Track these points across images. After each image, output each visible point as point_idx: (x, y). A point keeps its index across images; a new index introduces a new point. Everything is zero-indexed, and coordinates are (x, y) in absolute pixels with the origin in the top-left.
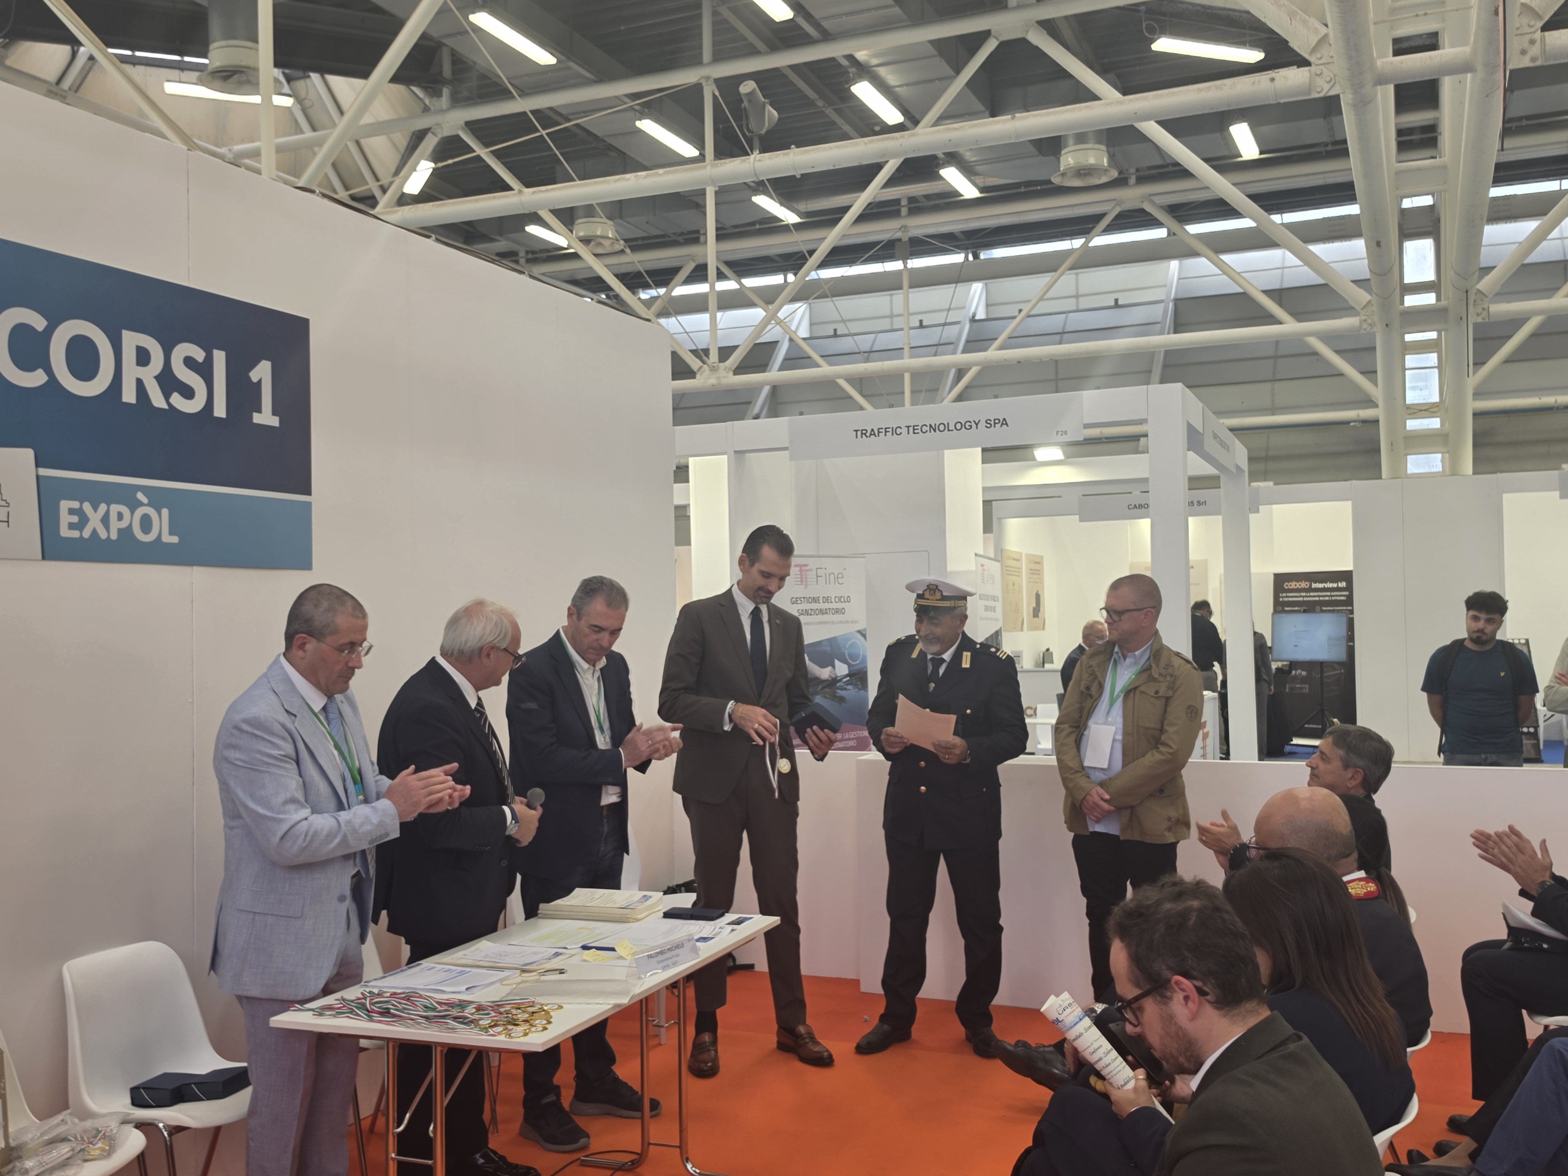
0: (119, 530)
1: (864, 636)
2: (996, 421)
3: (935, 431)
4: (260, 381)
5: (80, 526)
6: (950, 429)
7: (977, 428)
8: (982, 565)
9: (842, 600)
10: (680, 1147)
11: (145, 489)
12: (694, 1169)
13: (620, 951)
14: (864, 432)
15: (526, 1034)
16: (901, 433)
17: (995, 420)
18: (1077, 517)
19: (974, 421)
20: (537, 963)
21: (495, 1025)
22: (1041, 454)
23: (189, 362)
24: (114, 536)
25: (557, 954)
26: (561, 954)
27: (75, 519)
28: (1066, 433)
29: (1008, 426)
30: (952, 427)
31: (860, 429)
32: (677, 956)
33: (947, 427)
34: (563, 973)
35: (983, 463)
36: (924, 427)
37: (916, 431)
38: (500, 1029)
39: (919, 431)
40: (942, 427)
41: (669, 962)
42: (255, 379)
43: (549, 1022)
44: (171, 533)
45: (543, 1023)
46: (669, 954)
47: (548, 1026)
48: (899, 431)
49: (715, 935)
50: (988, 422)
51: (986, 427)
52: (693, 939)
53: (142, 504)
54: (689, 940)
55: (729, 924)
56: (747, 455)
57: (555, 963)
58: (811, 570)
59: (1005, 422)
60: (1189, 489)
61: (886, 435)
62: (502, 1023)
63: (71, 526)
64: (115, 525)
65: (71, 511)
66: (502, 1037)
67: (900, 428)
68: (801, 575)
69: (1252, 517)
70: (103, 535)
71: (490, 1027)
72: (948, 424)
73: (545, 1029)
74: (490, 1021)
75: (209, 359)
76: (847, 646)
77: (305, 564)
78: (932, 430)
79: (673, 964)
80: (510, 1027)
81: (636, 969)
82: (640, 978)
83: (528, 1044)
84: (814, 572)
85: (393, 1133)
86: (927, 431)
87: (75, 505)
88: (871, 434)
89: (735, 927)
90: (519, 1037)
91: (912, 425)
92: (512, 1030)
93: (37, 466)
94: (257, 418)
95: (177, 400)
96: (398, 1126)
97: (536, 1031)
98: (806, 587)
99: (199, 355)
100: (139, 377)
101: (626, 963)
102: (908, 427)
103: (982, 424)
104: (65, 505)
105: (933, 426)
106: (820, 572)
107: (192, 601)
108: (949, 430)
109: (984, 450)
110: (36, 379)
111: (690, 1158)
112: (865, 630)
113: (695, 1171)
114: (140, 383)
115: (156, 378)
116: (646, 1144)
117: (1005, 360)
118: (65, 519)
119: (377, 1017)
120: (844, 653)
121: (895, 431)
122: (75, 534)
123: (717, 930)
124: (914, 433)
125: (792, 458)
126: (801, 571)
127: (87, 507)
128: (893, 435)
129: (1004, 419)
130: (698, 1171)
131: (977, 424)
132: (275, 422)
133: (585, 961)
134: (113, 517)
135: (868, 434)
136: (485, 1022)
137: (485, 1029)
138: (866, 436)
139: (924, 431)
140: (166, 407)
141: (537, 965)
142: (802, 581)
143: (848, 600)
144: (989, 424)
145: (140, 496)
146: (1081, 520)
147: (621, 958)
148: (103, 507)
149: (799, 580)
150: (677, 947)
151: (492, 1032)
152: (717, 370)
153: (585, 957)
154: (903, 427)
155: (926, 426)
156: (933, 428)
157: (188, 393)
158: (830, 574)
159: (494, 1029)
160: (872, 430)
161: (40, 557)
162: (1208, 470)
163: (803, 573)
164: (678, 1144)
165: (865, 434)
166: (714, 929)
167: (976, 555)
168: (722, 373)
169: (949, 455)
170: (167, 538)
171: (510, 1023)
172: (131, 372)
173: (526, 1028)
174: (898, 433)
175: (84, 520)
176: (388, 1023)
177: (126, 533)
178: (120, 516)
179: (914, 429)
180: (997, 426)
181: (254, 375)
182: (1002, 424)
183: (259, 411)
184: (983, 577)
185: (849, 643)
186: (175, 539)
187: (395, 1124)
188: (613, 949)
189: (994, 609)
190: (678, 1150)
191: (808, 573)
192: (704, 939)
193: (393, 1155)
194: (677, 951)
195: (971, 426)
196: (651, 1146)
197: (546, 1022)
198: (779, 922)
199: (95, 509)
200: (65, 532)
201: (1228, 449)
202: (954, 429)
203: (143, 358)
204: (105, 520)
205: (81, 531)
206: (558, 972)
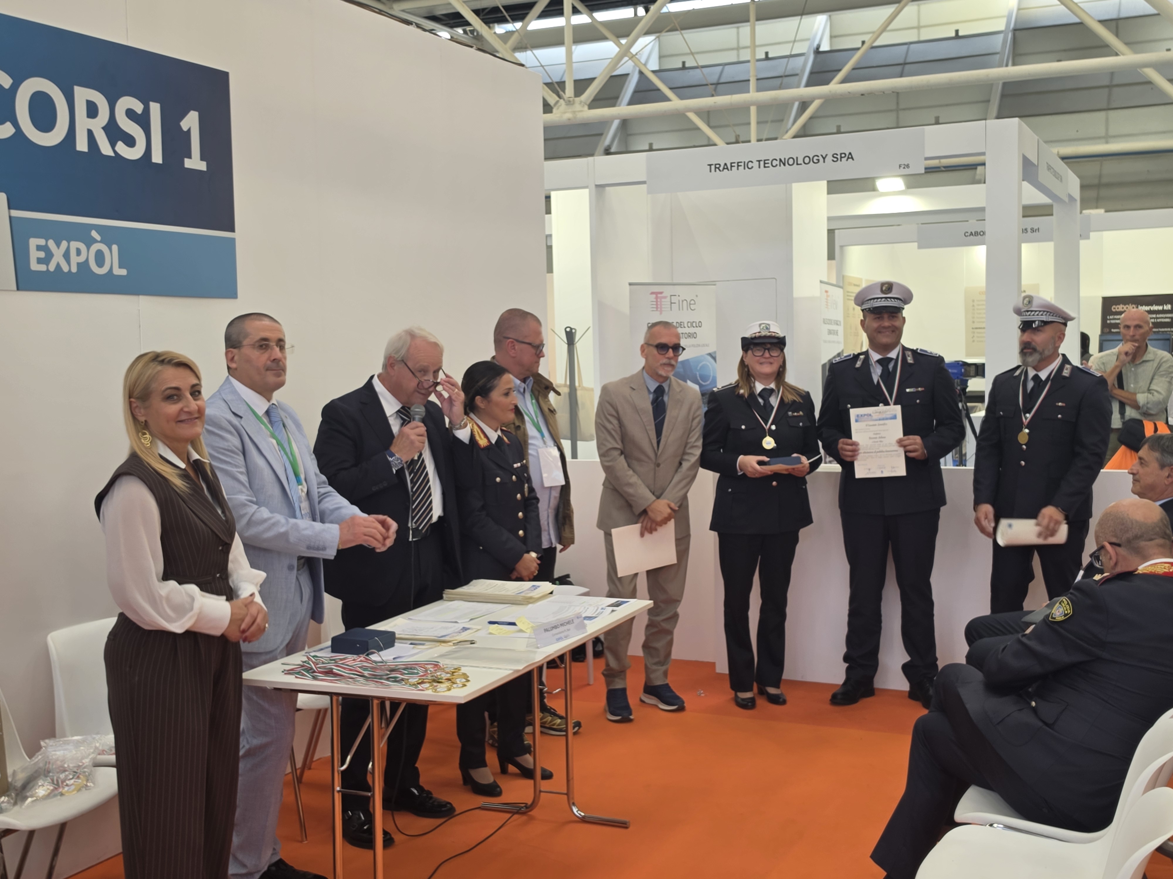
0: (78, 264)
1: (714, 359)
2: (843, 156)
3: (784, 165)
4: (189, 130)
5: (45, 261)
6: (799, 163)
7: (824, 162)
8: (826, 292)
9: (694, 324)
10: (567, 794)
11: (99, 229)
12: (579, 812)
13: (520, 625)
14: (718, 166)
15: (449, 690)
16: (752, 167)
17: (841, 154)
18: (916, 244)
19: (822, 156)
20: (450, 636)
21: (422, 683)
22: (882, 184)
23: (130, 114)
24: (74, 269)
25: (465, 629)
26: (468, 629)
27: (42, 255)
28: (908, 166)
29: (853, 159)
30: (800, 161)
31: (714, 163)
32: (569, 630)
33: (796, 162)
34: (474, 643)
35: (829, 193)
36: (774, 161)
37: (766, 165)
38: (427, 685)
39: (770, 165)
40: (791, 162)
41: (562, 635)
42: (185, 129)
43: (468, 681)
44: (120, 267)
45: (462, 681)
46: (561, 629)
47: (466, 683)
48: (750, 165)
49: (597, 614)
50: (835, 156)
51: (833, 161)
52: (581, 617)
53: (96, 241)
54: (578, 618)
55: (609, 606)
56: (607, 188)
57: (465, 636)
58: (665, 297)
59: (850, 157)
60: (1024, 216)
61: (738, 169)
62: (427, 680)
63: (40, 261)
64: (75, 260)
65: (39, 248)
66: (430, 692)
67: (752, 162)
68: (657, 302)
69: (1083, 243)
70: (65, 268)
71: (418, 684)
72: (797, 158)
73: (464, 685)
74: (417, 679)
75: (147, 110)
76: (698, 368)
77: (231, 293)
78: (782, 164)
79: (565, 637)
80: (435, 684)
81: (535, 640)
82: (538, 648)
83: (452, 697)
84: (668, 299)
85: (338, 771)
86: (777, 165)
87: (42, 242)
88: (724, 168)
89: (615, 608)
90: (444, 692)
91: (763, 159)
92: (436, 686)
93: (10, 208)
94: (188, 164)
95: (121, 148)
96: (342, 765)
97: (457, 687)
98: (661, 313)
99: (138, 107)
100: (89, 128)
101: (527, 635)
102: (759, 161)
103: (829, 158)
104: (34, 242)
105: (783, 160)
106: (674, 299)
107: (140, 326)
108: (797, 164)
109: (828, 182)
110: (5, 131)
111: (576, 802)
112: (715, 352)
113: (580, 814)
114: (90, 133)
115: (103, 128)
116: (537, 793)
117: (849, 92)
118: (34, 254)
119: (321, 676)
120: (696, 374)
121: (746, 166)
122: (42, 268)
123: (599, 610)
124: (765, 167)
125: (649, 192)
126: (657, 298)
127: (51, 244)
128: (744, 168)
129: (850, 154)
130: (583, 814)
131: (824, 158)
132: (202, 166)
133: (490, 633)
134: (73, 252)
135: (721, 168)
136: (414, 680)
137: (414, 685)
138: (720, 170)
139: (774, 165)
140: (112, 154)
141: (450, 637)
142: (657, 308)
143: (700, 325)
144: (836, 158)
145: (94, 234)
146: (920, 247)
147: (521, 631)
148: (64, 244)
149: (655, 306)
150: (568, 623)
151: (420, 688)
152: (574, 103)
153: (490, 631)
154: (754, 161)
155: (776, 160)
156: (783, 162)
157: (130, 142)
158: (683, 301)
159: (422, 685)
160: (726, 164)
161: (15, 288)
162: (1042, 199)
163: (659, 300)
164: (565, 792)
165: (718, 168)
166: (597, 610)
167: (821, 282)
168: (577, 107)
169: (796, 186)
170: (119, 271)
171: (434, 681)
172: (83, 123)
173: (448, 685)
174: (750, 167)
175: (49, 255)
176: (331, 681)
177: (84, 266)
178: (79, 252)
179: (765, 163)
180: (844, 160)
181: (185, 124)
182: (848, 158)
183: (190, 157)
184: (827, 302)
185: (700, 365)
186: (124, 272)
187: (340, 764)
188: (514, 624)
189: (836, 333)
190: (566, 796)
191: (663, 300)
192: (590, 618)
193: (338, 789)
194: (568, 627)
195: (818, 160)
196: (542, 794)
197: (465, 680)
198: (652, 606)
199: (58, 245)
200: (35, 266)
201: (1061, 179)
202: (802, 163)
203: (92, 110)
204: (67, 256)
205: (47, 265)
206: (469, 643)
